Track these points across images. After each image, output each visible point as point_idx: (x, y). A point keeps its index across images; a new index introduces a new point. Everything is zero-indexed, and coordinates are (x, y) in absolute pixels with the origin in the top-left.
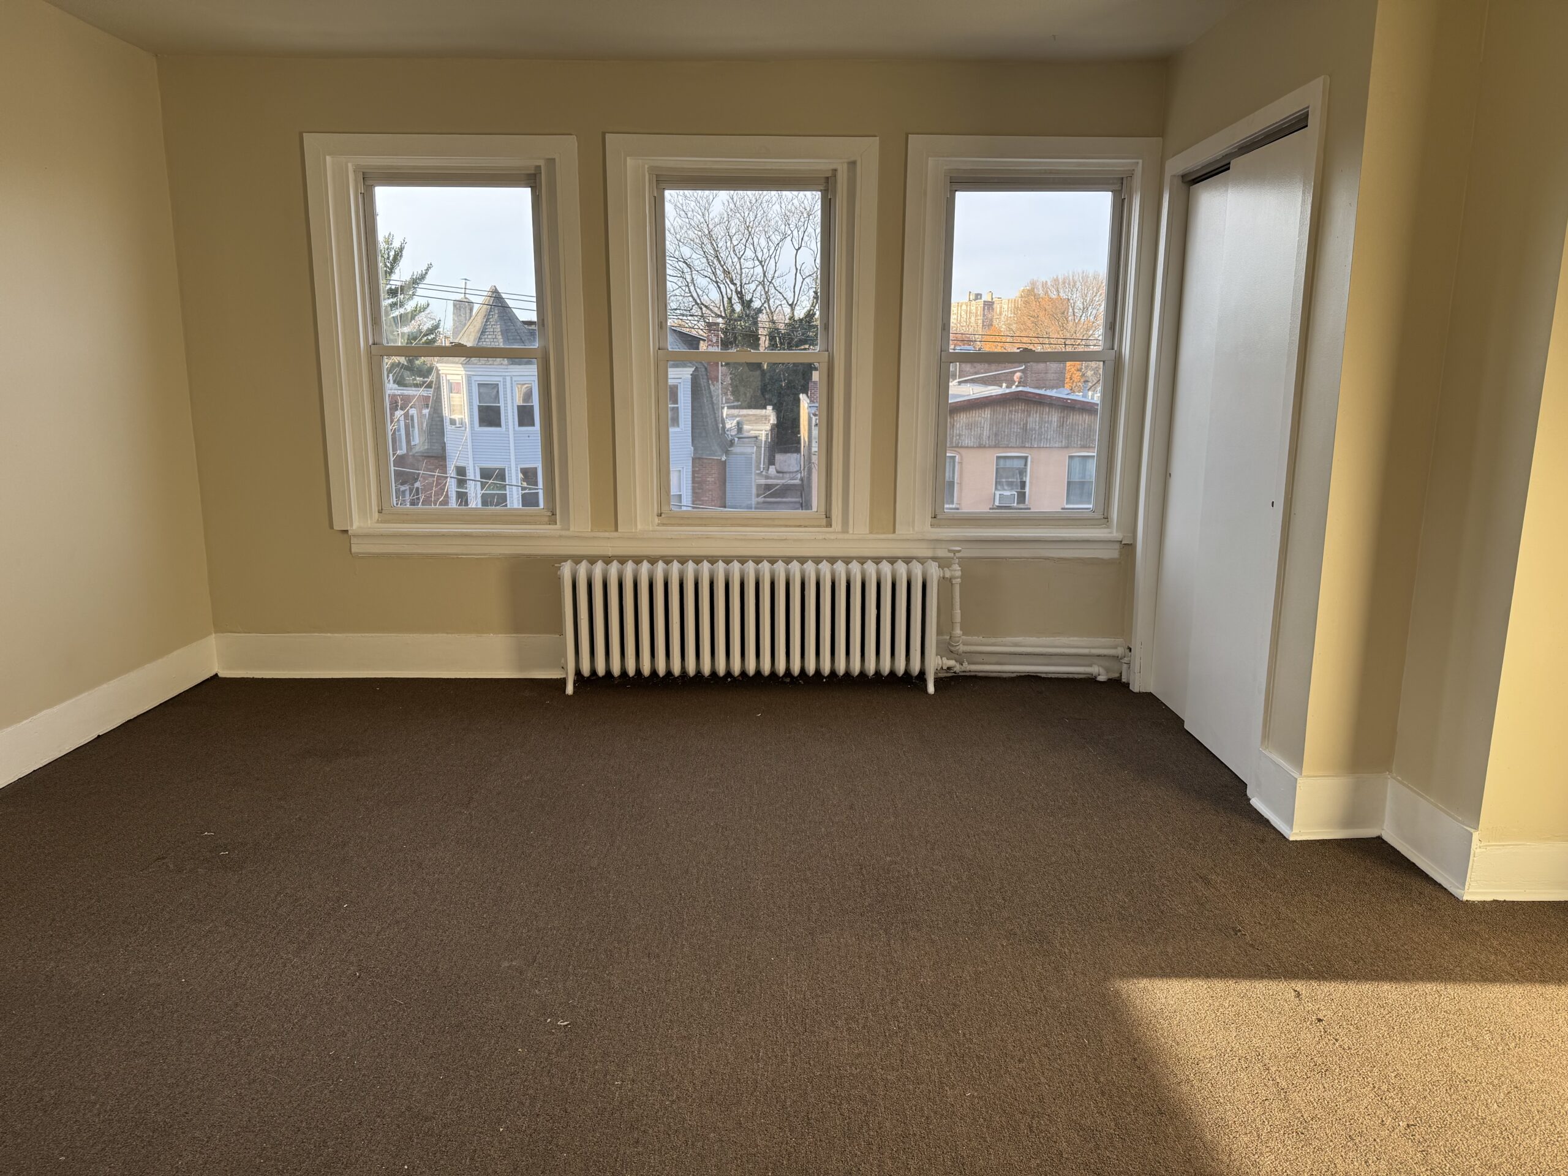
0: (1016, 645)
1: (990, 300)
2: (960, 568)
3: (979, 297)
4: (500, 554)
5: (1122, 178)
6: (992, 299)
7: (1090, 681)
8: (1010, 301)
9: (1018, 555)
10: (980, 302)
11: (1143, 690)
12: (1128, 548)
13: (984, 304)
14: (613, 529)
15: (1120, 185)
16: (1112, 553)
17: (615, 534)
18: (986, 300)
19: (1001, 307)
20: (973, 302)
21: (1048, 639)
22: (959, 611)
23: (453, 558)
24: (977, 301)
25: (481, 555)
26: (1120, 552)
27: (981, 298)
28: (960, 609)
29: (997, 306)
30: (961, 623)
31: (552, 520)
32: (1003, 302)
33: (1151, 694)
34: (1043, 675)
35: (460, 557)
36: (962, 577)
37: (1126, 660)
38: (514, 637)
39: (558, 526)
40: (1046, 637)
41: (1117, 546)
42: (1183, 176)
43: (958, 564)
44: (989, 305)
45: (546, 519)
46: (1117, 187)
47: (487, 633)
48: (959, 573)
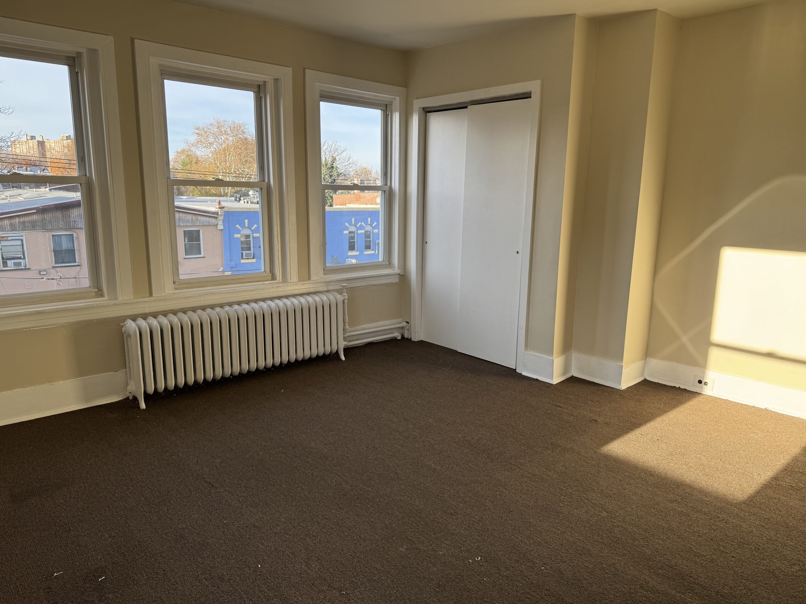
0: (363, 329)
1: (42, 141)
2: (347, 295)
3: (34, 138)
4: (65, 323)
5: (387, 105)
6: (43, 140)
7: (394, 340)
8: (56, 142)
9: (362, 285)
10: (35, 142)
11: (419, 340)
12: (404, 277)
13: (38, 143)
14: (148, 295)
15: (385, 108)
16: (396, 280)
17: (151, 299)
18: (39, 140)
19: (50, 145)
20: (30, 141)
21: (375, 324)
22: (347, 316)
23: (26, 331)
24: (33, 140)
25: (49, 326)
26: (399, 279)
27: (35, 139)
28: (348, 315)
29: (47, 145)
30: (348, 322)
31: (100, 293)
32: (51, 142)
33: (422, 341)
34: (375, 342)
35: (32, 329)
36: (348, 299)
37: (407, 328)
38: (79, 380)
39: (106, 298)
40: (374, 323)
41: (398, 276)
42: (423, 108)
43: (346, 293)
44: (42, 143)
45: (94, 294)
46: (384, 108)
47: (58, 381)
48: (346, 297)
